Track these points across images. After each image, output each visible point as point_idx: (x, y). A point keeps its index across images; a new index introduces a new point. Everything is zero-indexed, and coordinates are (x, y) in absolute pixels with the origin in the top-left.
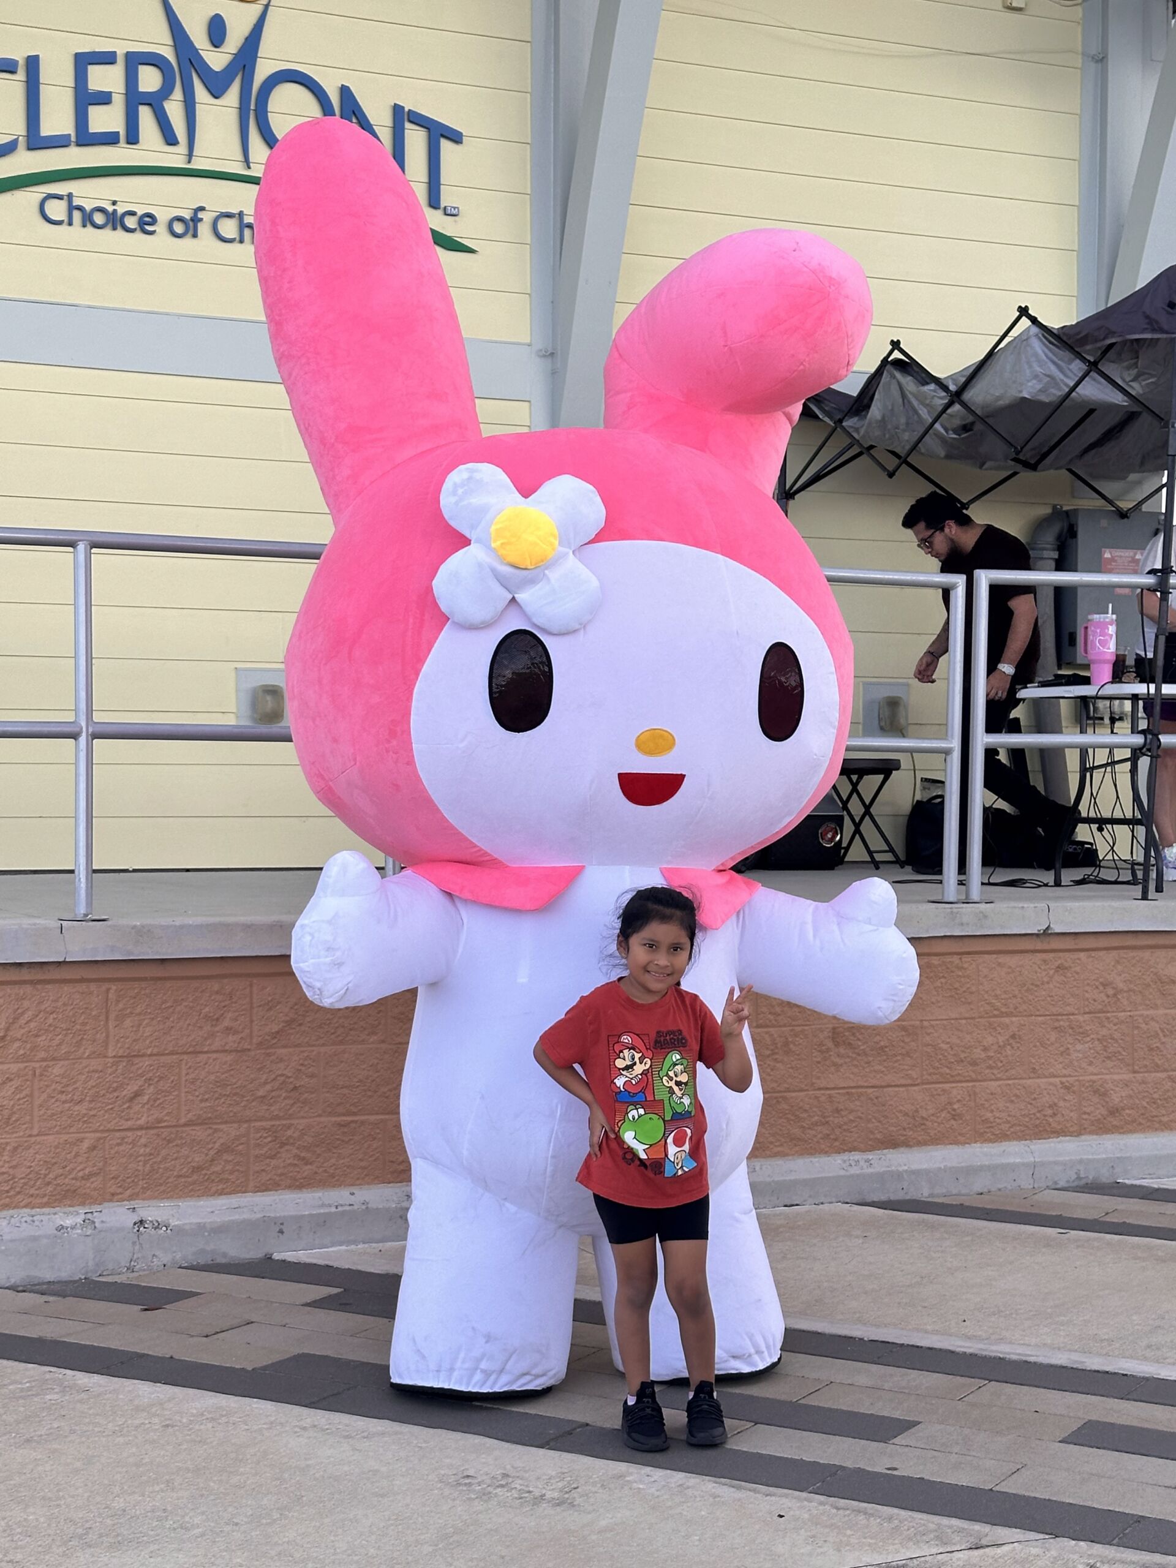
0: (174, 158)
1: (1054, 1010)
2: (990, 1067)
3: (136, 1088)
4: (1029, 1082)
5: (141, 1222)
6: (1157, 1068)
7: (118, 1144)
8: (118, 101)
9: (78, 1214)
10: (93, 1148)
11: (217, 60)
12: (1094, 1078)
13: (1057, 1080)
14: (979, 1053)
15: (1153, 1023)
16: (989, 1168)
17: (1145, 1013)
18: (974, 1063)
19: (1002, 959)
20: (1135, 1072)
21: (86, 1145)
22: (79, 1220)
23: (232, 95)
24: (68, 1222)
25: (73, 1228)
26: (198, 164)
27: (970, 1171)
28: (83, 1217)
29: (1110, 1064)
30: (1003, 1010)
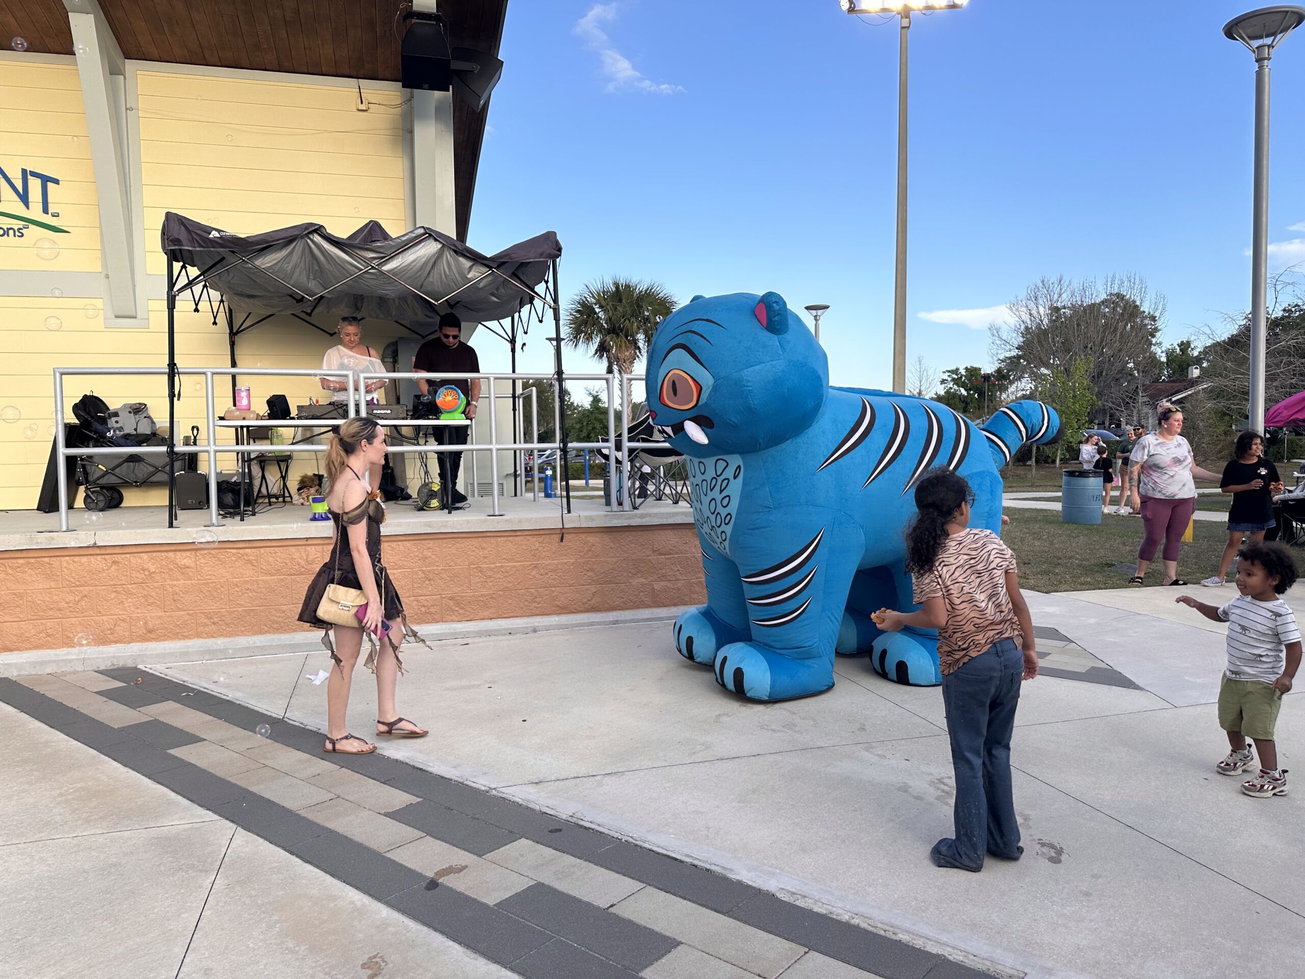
1: (112, 583)
2: (71, 611)
4: (97, 618)
6: (180, 609)
12: (139, 615)
13: (116, 617)
14: (63, 605)
15: (175, 588)
16: (55, 661)
17: (171, 583)
18: (60, 610)
19: (76, 559)
20: (165, 612)
27: (43, 663)
29: (149, 608)
30: (78, 583)
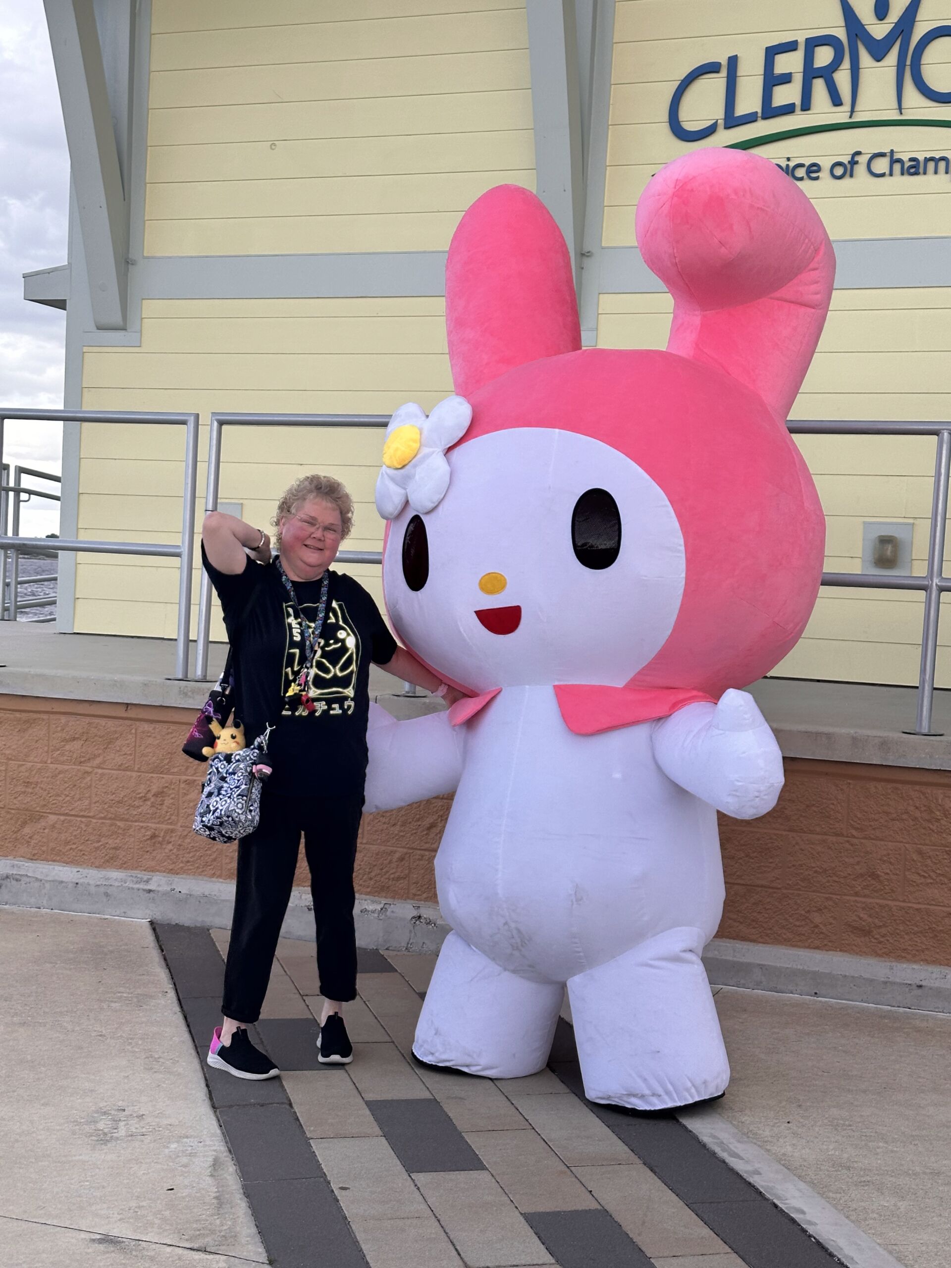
0: (840, 115)
3: (432, 821)
5: (420, 917)
7: (419, 860)
8: (798, 79)
9: (380, 903)
10: (401, 859)
11: (879, 30)
21: (397, 855)
22: (379, 907)
23: (892, 58)
24: (371, 907)
25: (373, 912)
26: (859, 117)
28: (382, 906)
